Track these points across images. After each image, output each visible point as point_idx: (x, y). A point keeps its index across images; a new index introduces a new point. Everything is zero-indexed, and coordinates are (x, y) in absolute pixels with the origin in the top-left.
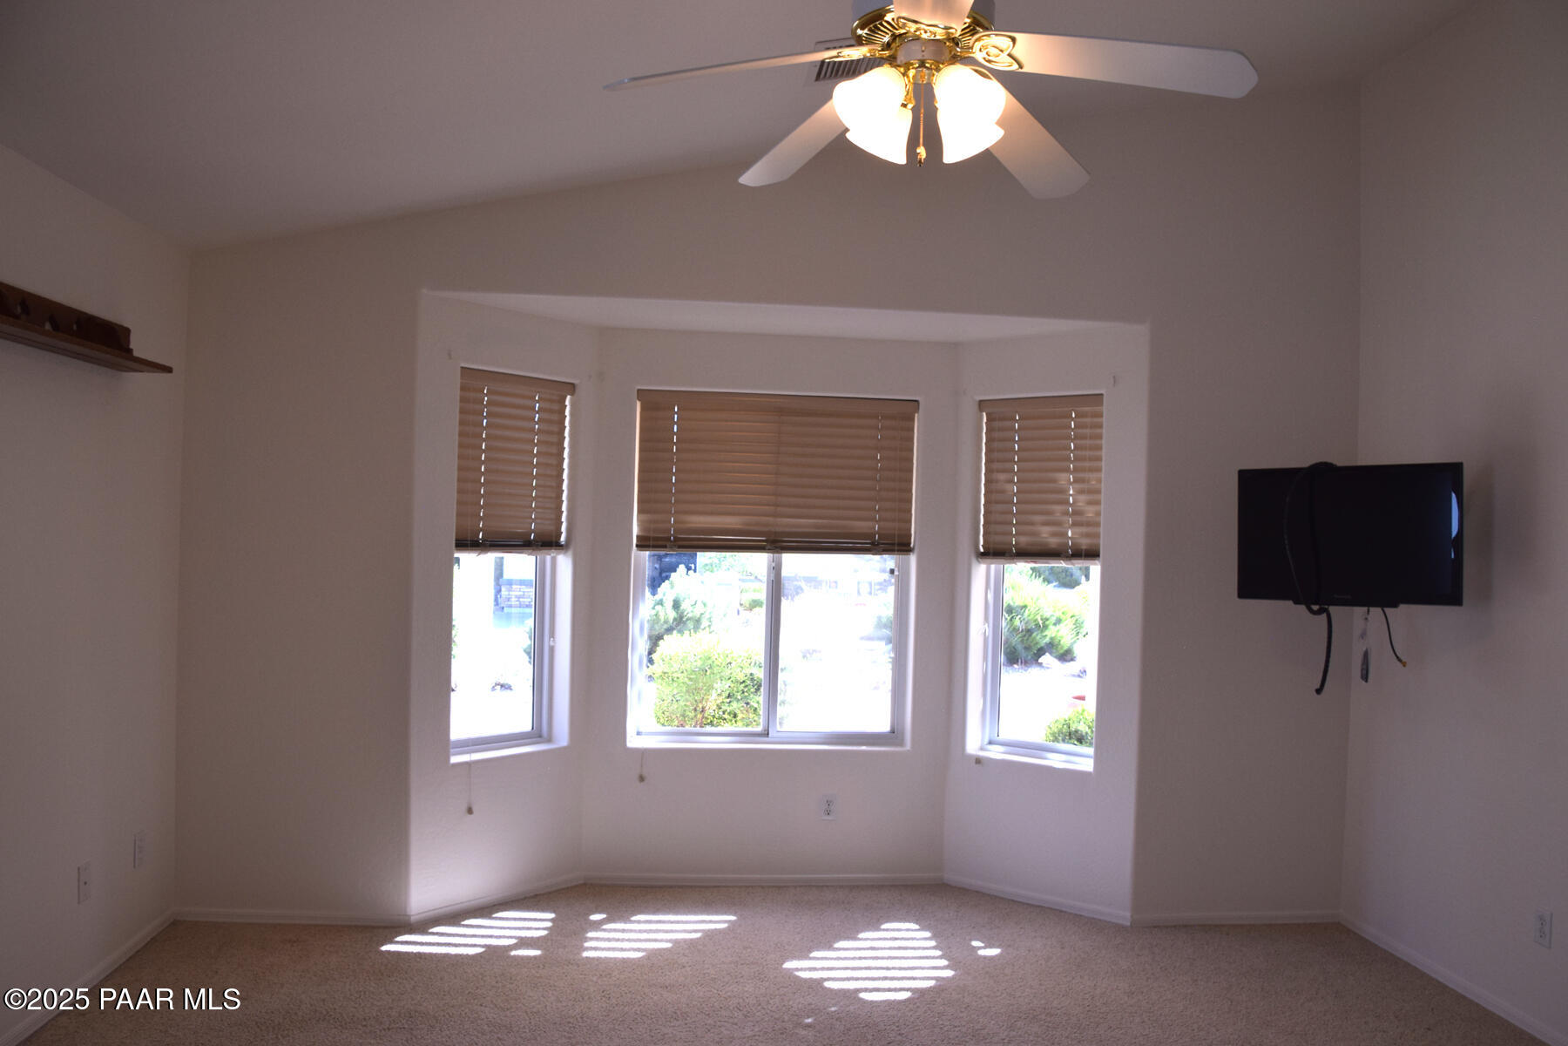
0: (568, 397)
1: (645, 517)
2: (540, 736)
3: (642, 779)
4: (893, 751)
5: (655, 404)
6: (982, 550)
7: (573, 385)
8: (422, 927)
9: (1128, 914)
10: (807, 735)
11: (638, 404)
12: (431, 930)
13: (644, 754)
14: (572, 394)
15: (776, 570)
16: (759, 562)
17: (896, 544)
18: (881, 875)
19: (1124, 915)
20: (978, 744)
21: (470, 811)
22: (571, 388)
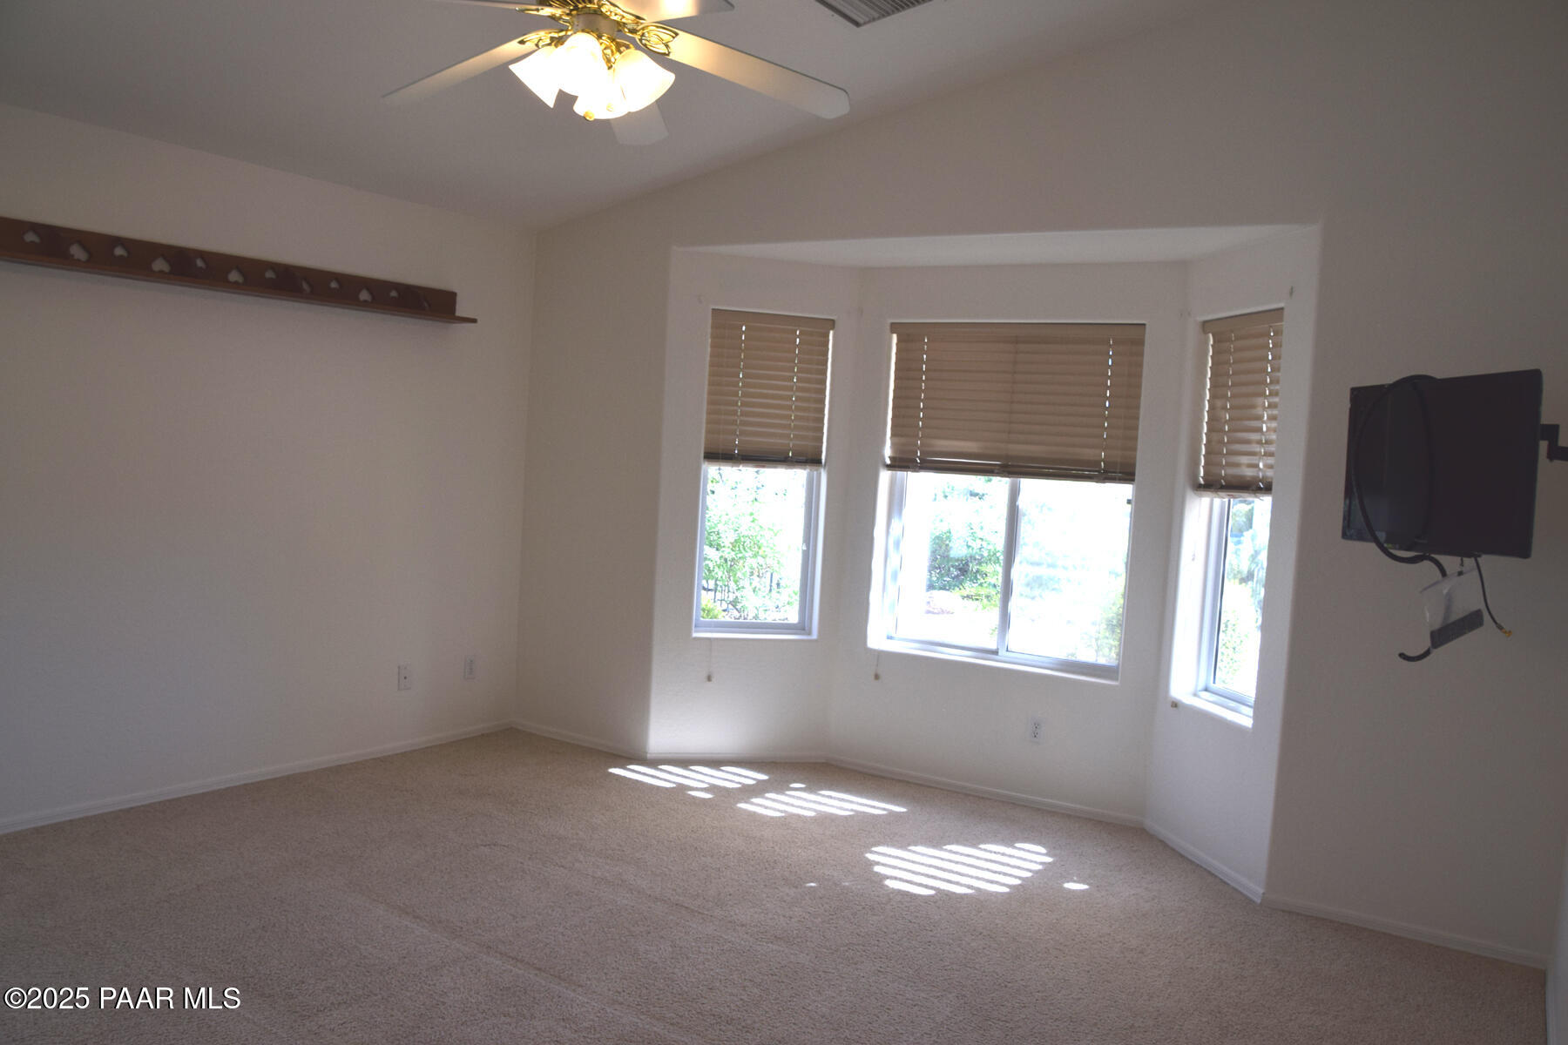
0: (831, 333)
1: (897, 439)
2: (804, 629)
3: (877, 677)
4: (1109, 685)
5: (909, 335)
6: (1202, 481)
7: (833, 321)
8: (654, 763)
9: (1261, 891)
10: (1036, 658)
11: (895, 337)
12: (660, 767)
13: (880, 655)
14: (833, 328)
15: (1014, 494)
16: (999, 486)
17: (1124, 473)
18: (1078, 806)
19: (1255, 889)
20: (1191, 689)
21: (709, 678)
22: (831, 324)
